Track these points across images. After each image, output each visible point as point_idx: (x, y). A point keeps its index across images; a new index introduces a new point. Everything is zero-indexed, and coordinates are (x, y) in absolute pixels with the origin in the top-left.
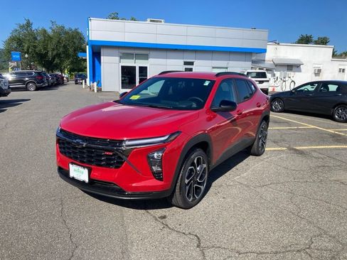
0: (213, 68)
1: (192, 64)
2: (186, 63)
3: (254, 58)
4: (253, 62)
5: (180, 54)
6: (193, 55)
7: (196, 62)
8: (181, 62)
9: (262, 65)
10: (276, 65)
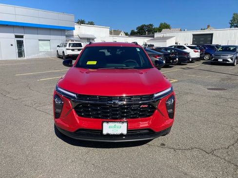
0: (39, 40)
1: (22, 37)
2: (16, 37)
3: (66, 34)
4: (67, 36)
5: (11, 29)
6: (22, 30)
7: (25, 36)
8: (13, 35)
9: (72, 39)
10: (81, 39)
